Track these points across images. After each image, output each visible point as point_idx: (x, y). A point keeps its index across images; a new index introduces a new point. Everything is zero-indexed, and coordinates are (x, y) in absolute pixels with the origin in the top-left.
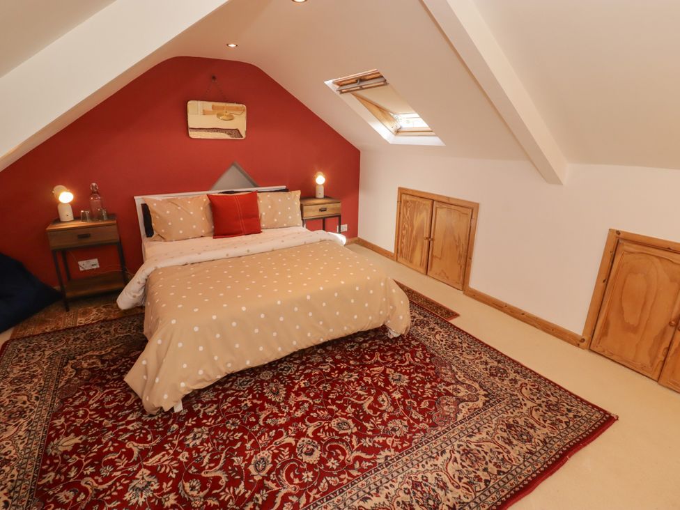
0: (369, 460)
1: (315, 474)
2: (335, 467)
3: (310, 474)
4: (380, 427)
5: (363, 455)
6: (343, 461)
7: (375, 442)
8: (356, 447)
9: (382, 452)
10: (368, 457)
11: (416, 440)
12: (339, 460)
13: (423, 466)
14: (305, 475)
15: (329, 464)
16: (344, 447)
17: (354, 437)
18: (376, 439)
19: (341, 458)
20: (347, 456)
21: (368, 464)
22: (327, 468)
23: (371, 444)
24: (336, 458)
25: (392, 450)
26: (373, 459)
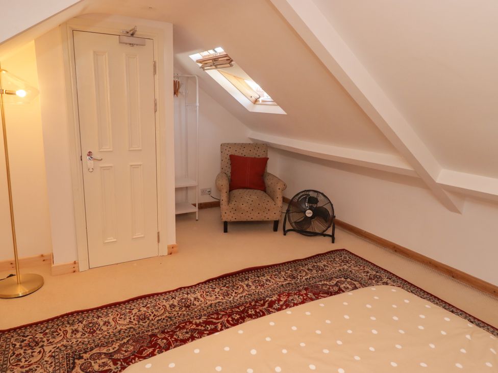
0: (212, 318)
1: (248, 313)
2: (235, 315)
3: (250, 313)
4: (196, 336)
5: (214, 321)
6: (229, 317)
7: (204, 327)
8: (219, 324)
9: (202, 321)
10: (212, 320)
11: (174, 327)
12: (232, 318)
13: (178, 314)
14: (253, 312)
15: (238, 316)
16: (227, 324)
17: (219, 329)
18: (203, 328)
19: (230, 319)
20: (226, 319)
21: (213, 316)
22: (240, 315)
23: (208, 326)
24: (233, 319)
25: (194, 322)
26: (209, 319)
